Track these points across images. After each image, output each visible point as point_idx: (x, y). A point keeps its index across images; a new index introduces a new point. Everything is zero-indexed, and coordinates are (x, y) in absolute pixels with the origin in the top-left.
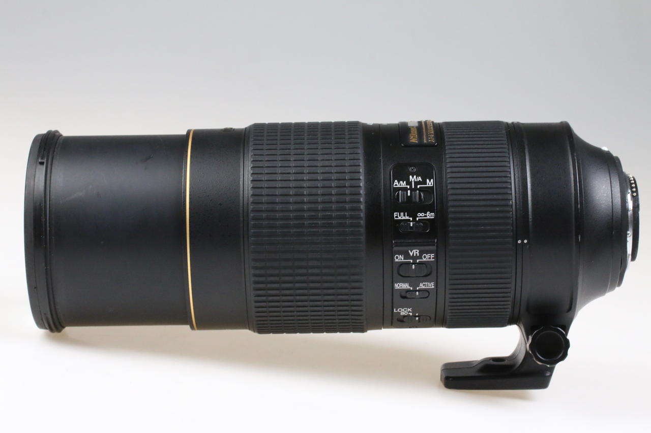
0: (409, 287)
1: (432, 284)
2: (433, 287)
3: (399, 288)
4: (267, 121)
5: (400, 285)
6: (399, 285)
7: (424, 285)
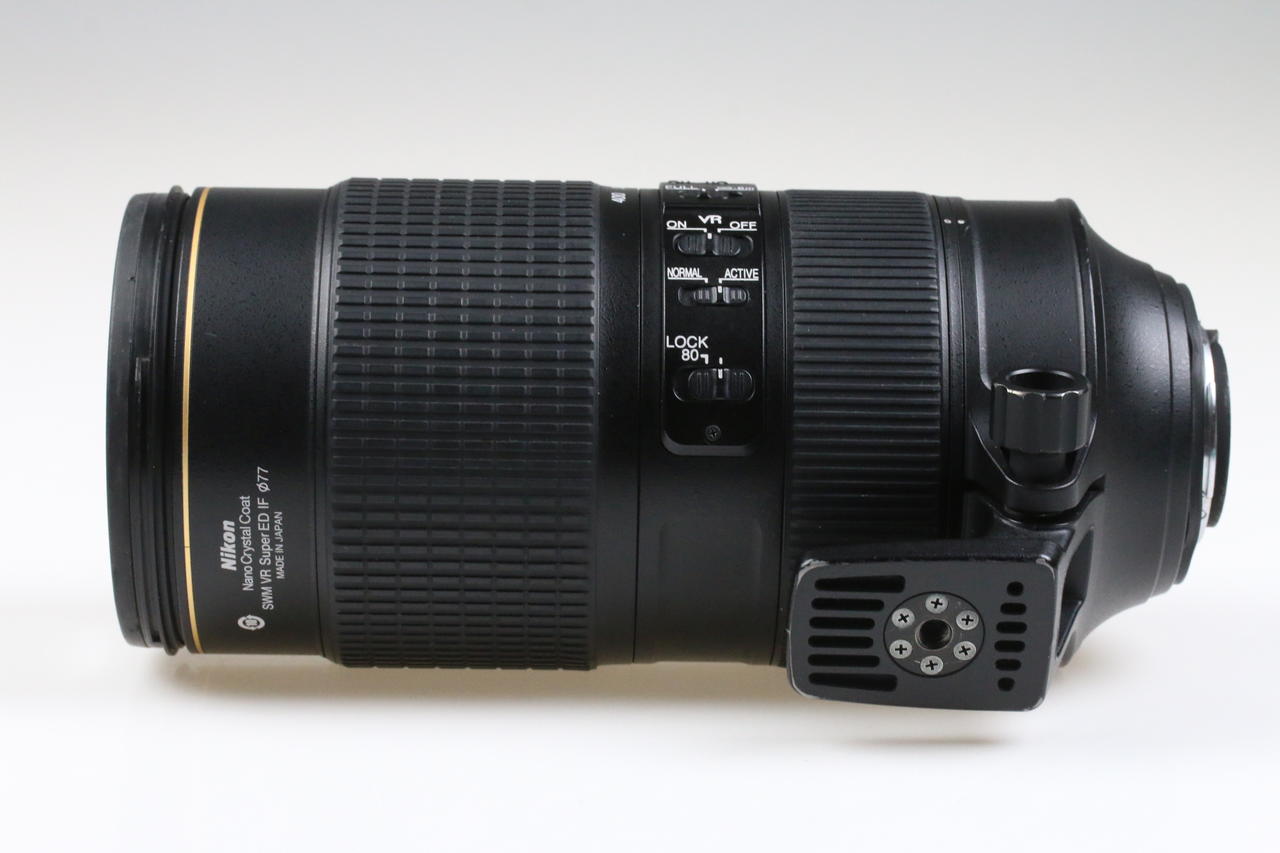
0: (699, 278)
1: (754, 271)
2: (756, 279)
3: (676, 278)
4: (380, 173)
5: (680, 273)
6: (676, 272)
7: (734, 273)
